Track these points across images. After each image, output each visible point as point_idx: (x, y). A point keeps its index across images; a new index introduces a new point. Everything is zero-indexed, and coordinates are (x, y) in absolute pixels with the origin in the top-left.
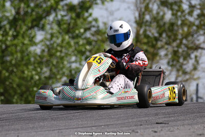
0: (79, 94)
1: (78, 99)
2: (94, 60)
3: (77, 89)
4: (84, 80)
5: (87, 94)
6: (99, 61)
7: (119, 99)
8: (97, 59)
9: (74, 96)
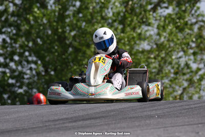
0: (92, 90)
1: (92, 94)
2: (99, 60)
3: (89, 85)
4: (94, 78)
5: (99, 90)
6: (104, 61)
7: (127, 94)
8: (101, 60)
9: (88, 92)
